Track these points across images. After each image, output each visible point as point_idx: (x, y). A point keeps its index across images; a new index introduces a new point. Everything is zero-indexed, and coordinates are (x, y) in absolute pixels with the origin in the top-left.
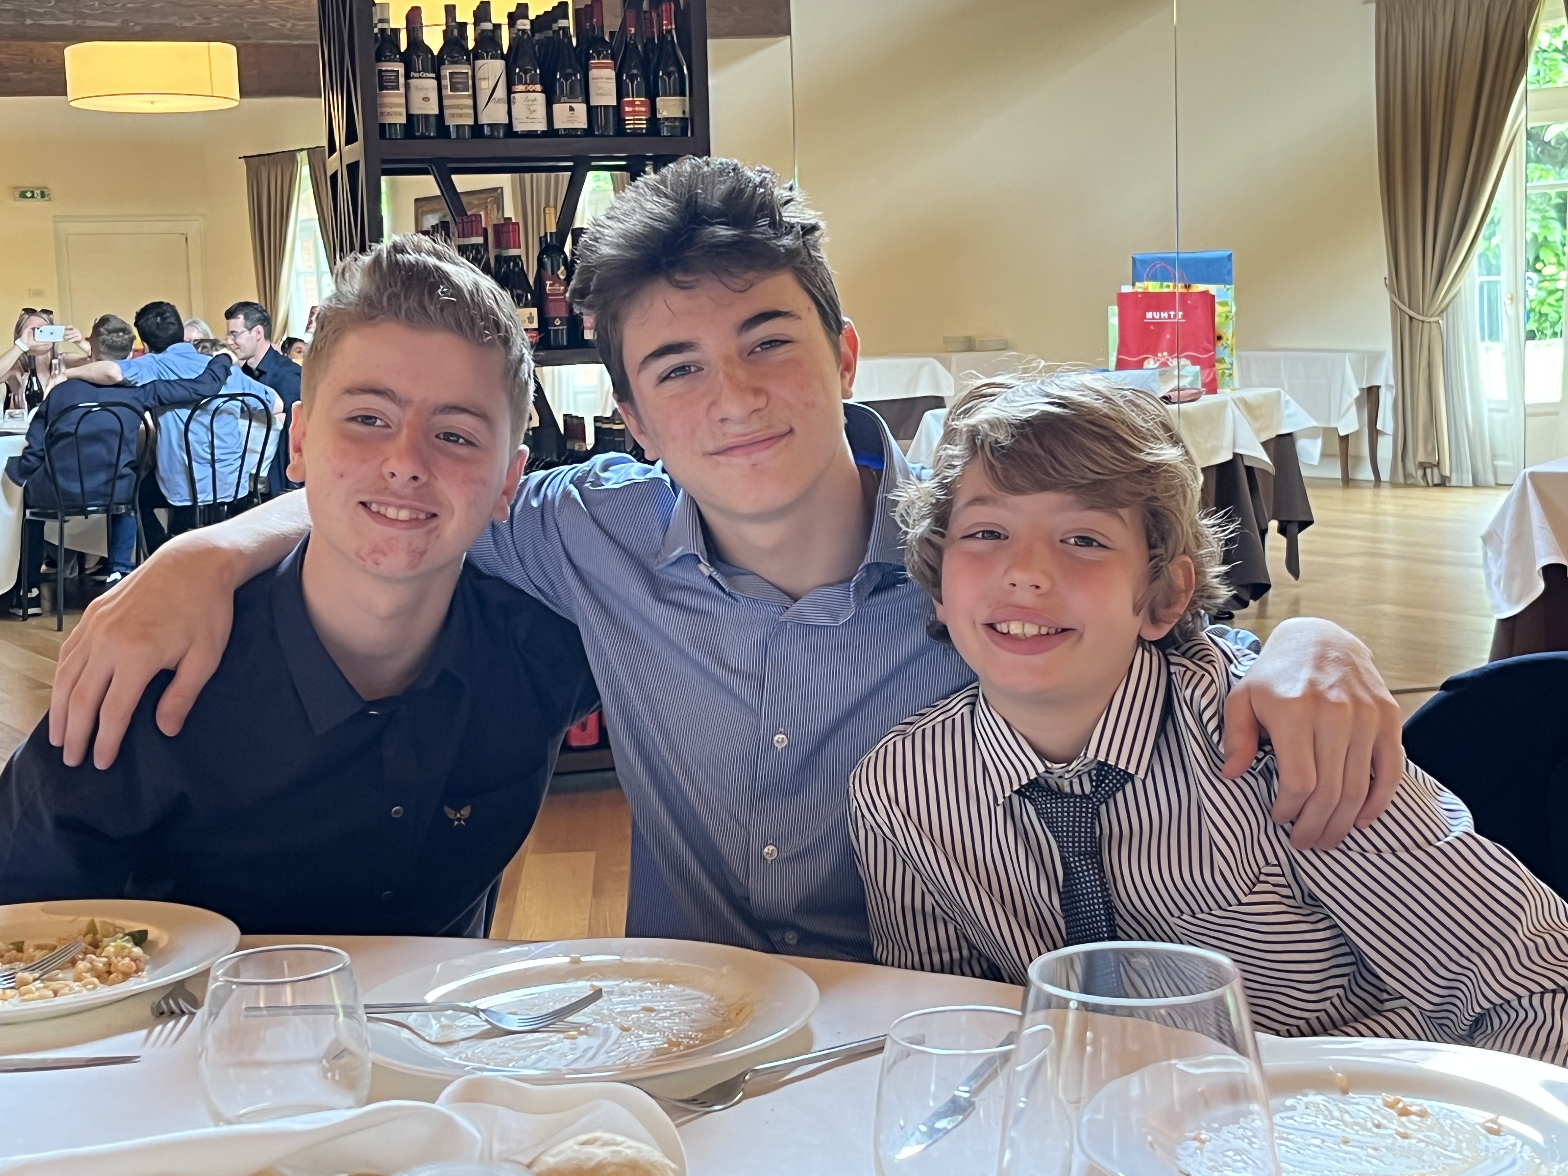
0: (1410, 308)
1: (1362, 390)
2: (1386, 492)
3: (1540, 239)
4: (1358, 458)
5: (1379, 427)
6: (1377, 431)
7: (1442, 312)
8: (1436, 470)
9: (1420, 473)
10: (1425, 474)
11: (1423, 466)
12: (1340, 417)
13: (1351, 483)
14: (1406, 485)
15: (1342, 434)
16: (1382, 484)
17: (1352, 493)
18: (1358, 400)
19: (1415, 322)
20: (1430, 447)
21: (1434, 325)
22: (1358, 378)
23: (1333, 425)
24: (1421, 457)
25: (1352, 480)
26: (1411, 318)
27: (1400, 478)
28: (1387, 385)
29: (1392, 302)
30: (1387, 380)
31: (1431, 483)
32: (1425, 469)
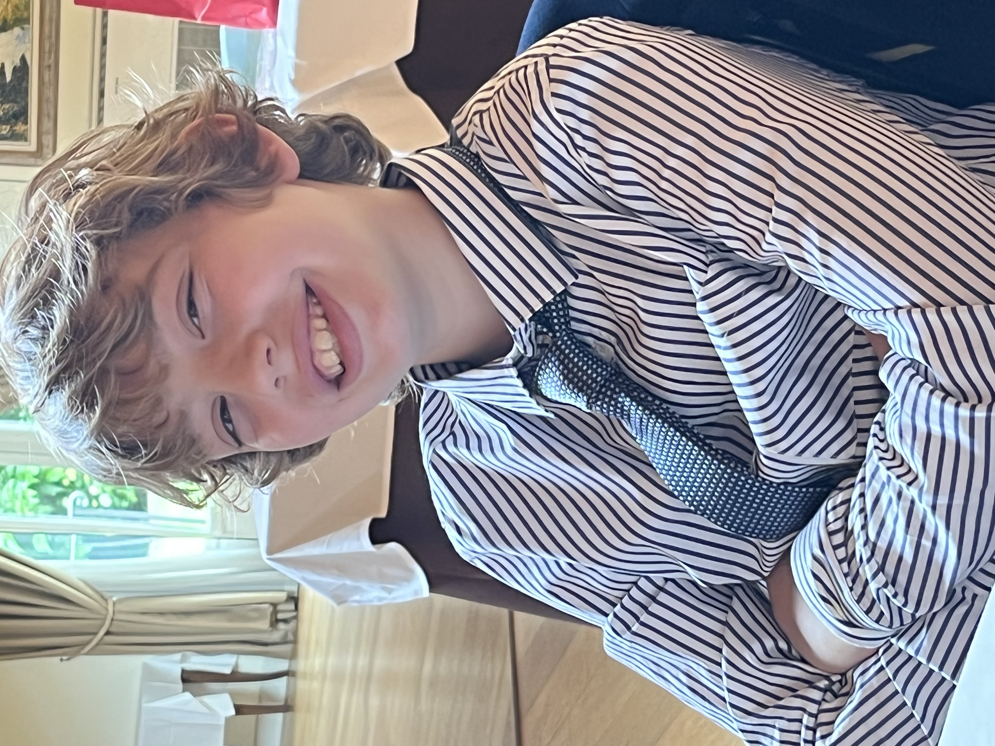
0: (95, 634)
1: (184, 690)
2: (301, 665)
3: (36, 481)
4: (262, 695)
5: (228, 671)
6: (233, 673)
7: (102, 597)
8: (280, 607)
9: (281, 626)
10: (285, 621)
11: (275, 622)
12: (212, 712)
13: (289, 702)
14: (295, 642)
15: (233, 712)
16: (293, 668)
17: (300, 702)
18: (195, 695)
19: (112, 629)
20: (255, 615)
21: (118, 608)
22: (171, 694)
23: (222, 722)
24: (265, 625)
25: (286, 700)
26: (108, 633)
27: (287, 648)
28: (182, 661)
29: (87, 654)
30: (175, 662)
31: (294, 614)
32: (278, 621)
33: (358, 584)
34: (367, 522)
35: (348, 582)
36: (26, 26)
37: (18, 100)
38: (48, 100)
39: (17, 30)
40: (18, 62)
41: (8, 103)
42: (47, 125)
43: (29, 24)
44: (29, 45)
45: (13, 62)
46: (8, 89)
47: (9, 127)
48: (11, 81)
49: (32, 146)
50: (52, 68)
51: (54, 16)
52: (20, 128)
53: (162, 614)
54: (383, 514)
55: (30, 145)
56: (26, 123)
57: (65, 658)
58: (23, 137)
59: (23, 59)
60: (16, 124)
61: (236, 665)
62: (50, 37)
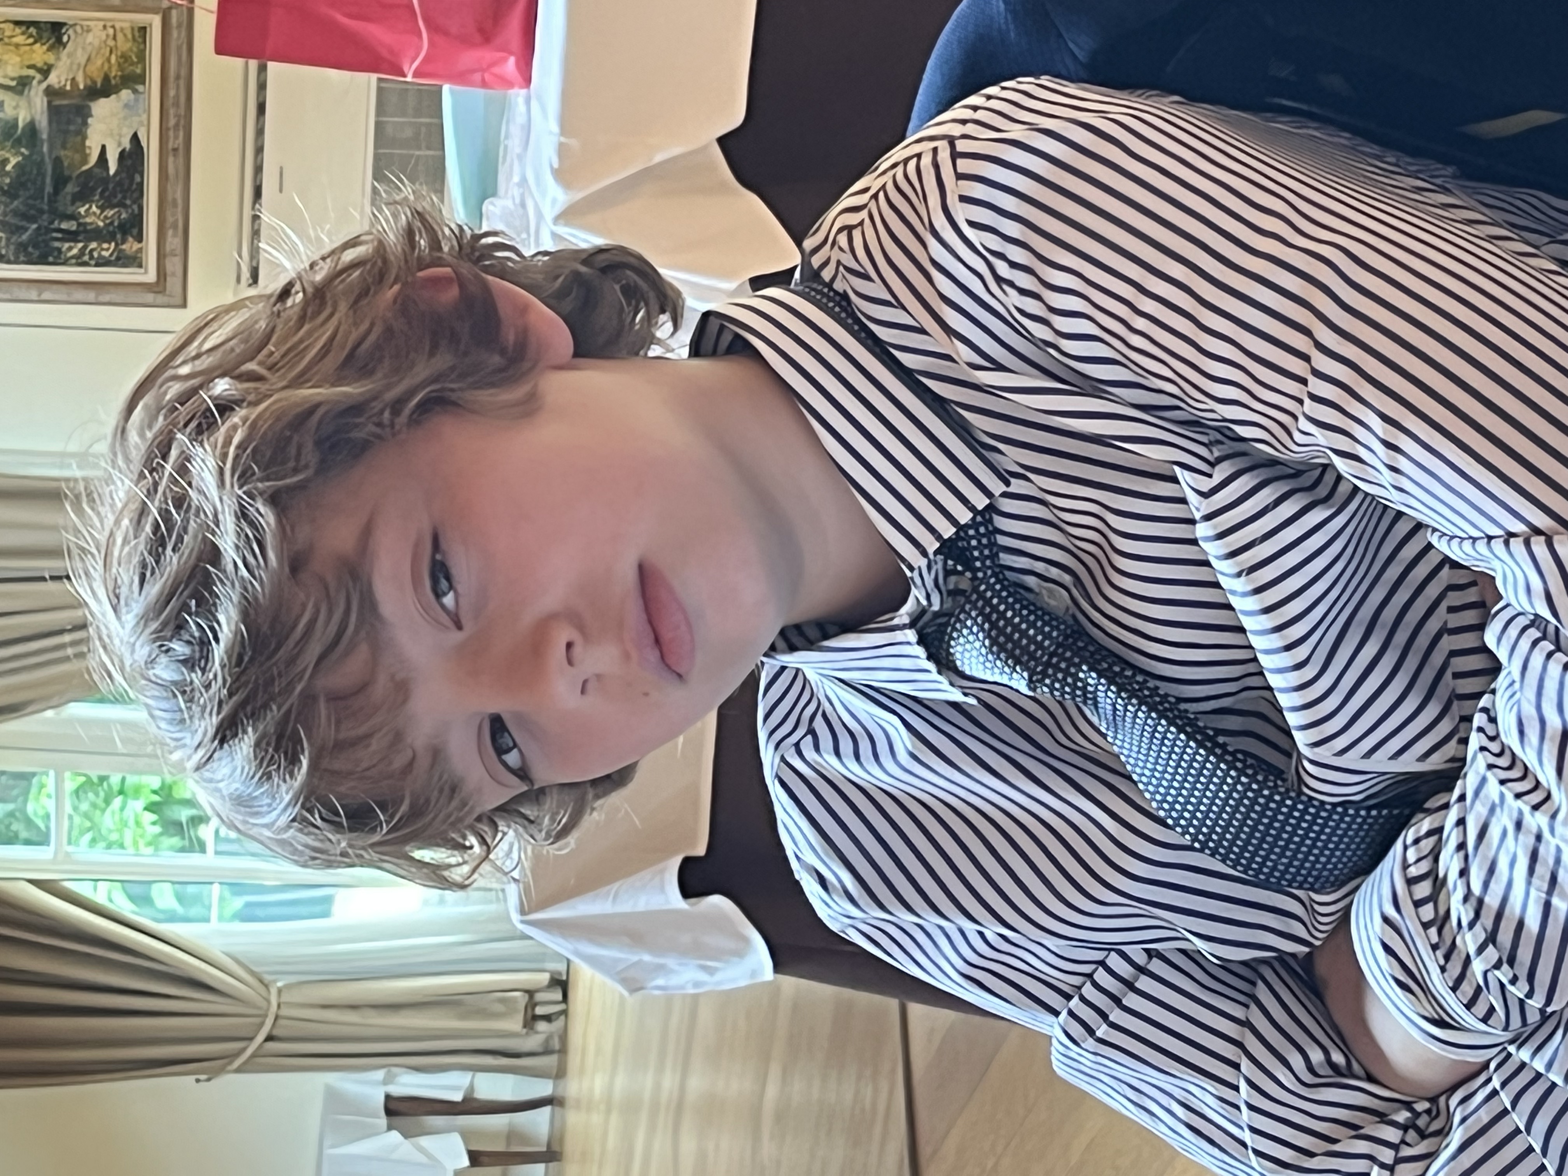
0: (251, 1039)
1: (390, 1128)
2: (572, 1088)
3: (157, 798)
4: (512, 1135)
5: (458, 1097)
6: (465, 1100)
7: (261, 981)
8: (539, 997)
9: (542, 1026)
10: (548, 1018)
11: (531, 1020)
12: (434, 1162)
13: (555, 1148)
14: (563, 1051)
15: (465, 1162)
16: (560, 1093)
17: (571, 1147)
18: (406, 1135)
19: (276, 1032)
20: (500, 1008)
21: (285, 998)
22: (370, 1133)
24: (515, 1024)
25: (549, 1145)
26: (269, 1038)
27: (550, 1061)
28: (385, 1082)
29: (238, 1070)
30: (376, 1083)
31: (562, 1007)
32: (536, 1018)
33: (661, 961)
34: (676, 863)
35: (647, 958)
36: (140, 88)
37: (128, 202)
38: (175, 203)
39: (126, 94)
40: (126, 144)
41: (112, 207)
42: (173, 242)
43: (144, 83)
44: (145, 116)
45: (119, 144)
46: (111, 186)
47: (113, 244)
48: (117, 173)
49: (151, 276)
50: (181, 151)
51: (183, 72)
52: (130, 246)
53: (354, 1007)
54: (700, 850)
55: (146, 272)
56: (140, 240)
57: (203, 1077)
58: (135, 261)
59: (135, 138)
60: (124, 241)
61: (471, 1088)
62: (176, 104)
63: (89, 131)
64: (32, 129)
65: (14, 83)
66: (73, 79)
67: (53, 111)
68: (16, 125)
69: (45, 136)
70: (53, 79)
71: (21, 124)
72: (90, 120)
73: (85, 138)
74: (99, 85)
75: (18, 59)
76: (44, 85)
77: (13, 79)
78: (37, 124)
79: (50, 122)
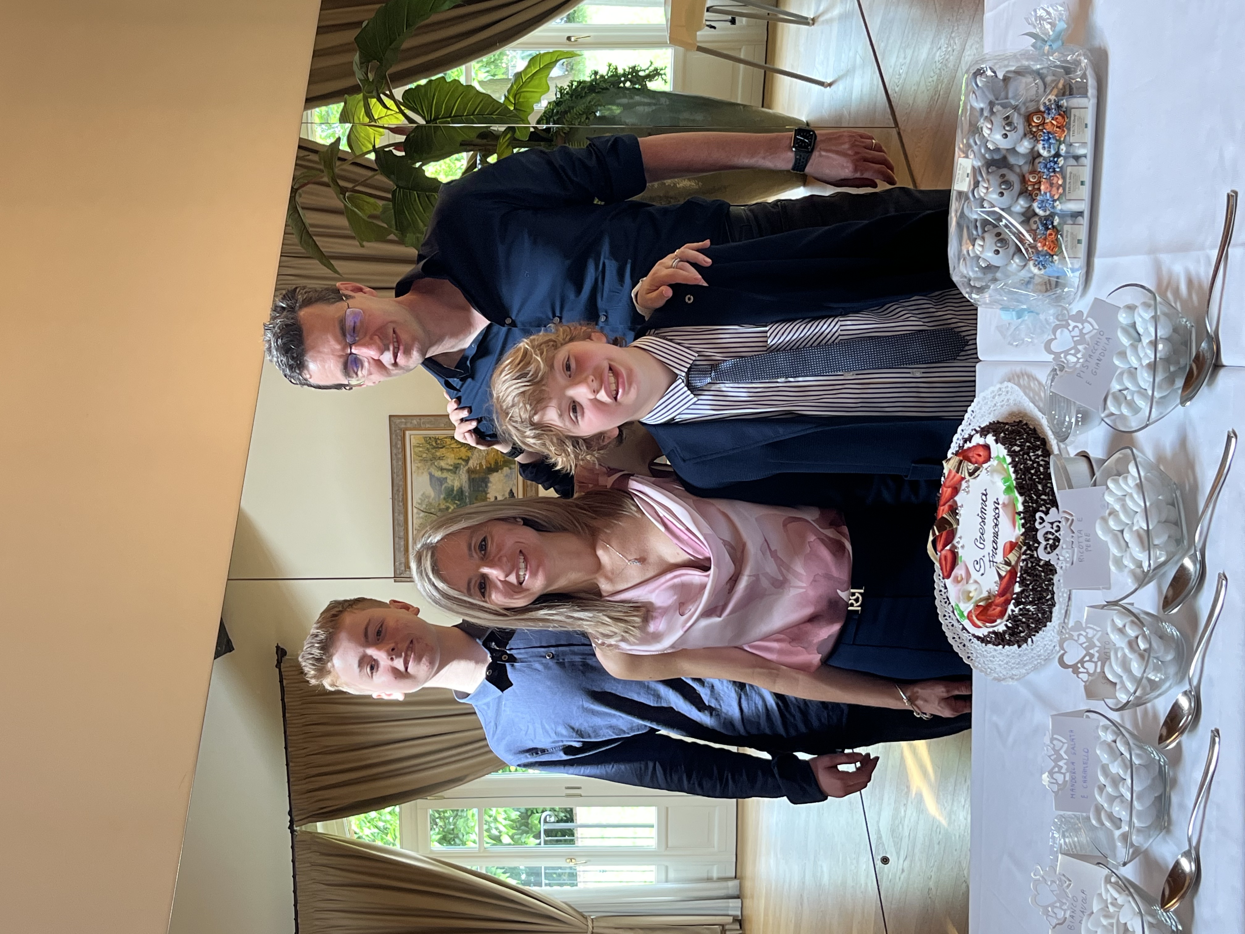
7: (582, 916)
8: (727, 927)
20: (707, 931)
31: (741, 932)
39: (505, 471)
63: (489, 490)
64: (461, 491)
65: (451, 468)
66: (481, 463)
67: (471, 481)
68: (453, 490)
69: (467, 494)
70: (471, 464)
71: (455, 489)
72: (489, 485)
73: (487, 494)
74: (493, 466)
75: (453, 456)
76: (467, 468)
77: (451, 465)
78: (464, 489)
79: (470, 488)
